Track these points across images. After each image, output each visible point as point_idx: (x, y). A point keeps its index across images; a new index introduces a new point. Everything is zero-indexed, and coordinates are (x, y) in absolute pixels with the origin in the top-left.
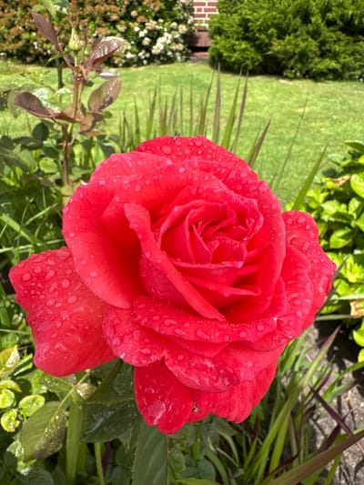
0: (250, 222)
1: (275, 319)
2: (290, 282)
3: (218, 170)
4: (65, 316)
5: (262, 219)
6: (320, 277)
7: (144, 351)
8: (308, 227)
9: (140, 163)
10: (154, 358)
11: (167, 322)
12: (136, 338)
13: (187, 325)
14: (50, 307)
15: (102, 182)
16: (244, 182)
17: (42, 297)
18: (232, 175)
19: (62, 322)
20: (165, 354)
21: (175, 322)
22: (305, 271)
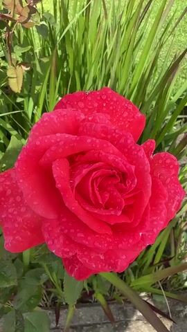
0: (128, 183)
1: (141, 234)
2: (154, 208)
3: (114, 134)
4: (20, 219)
5: (136, 181)
6: (174, 201)
7: (65, 250)
8: (171, 166)
9: (62, 119)
10: (71, 254)
11: (79, 235)
12: (61, 241)
13: (89, 238)
14: (10, 213)
15: (38, 143)
16: (129, 147)
17: (5, 206)
18: (122, 141)
19: (18, 224)
20: (77, 251)
21: (83, 236)
22: (164, 202)
